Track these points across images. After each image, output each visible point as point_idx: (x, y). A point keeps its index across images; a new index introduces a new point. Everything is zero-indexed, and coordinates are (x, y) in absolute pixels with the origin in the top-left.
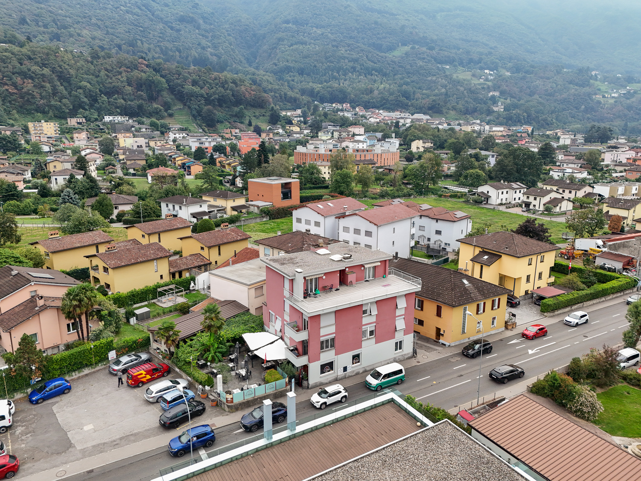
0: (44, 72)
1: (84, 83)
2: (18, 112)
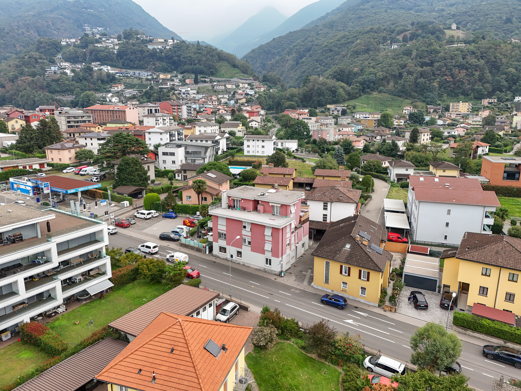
1: (510, 69)
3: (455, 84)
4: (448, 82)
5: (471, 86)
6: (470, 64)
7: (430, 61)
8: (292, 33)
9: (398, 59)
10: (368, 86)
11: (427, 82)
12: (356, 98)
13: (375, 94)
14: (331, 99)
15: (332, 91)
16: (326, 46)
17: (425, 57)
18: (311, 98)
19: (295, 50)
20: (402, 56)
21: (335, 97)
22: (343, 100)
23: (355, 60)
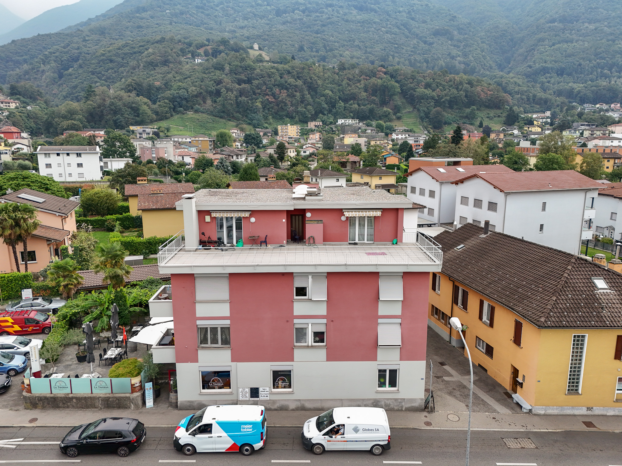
0: (297, 83)
1: (327, 92)
2: (273, 117)
3: (278, 105)
4: (271, 103)
5: (294, 107)
6: (289, 84)
7: (246, 79)
8: (42, 35)
9: (210, 73)
10: (179, 104)
11: (250, 101)
12: (167, 118)
13: (190, 114)
14: (133, 119)
15: (132, 108)
16: (103, 55)
17: (241, 73)
18: (101, 116)
19: (53, 58)
20: (213, 70)
21: (138, 116)
22: (151, 120)
23: (152, 72)
